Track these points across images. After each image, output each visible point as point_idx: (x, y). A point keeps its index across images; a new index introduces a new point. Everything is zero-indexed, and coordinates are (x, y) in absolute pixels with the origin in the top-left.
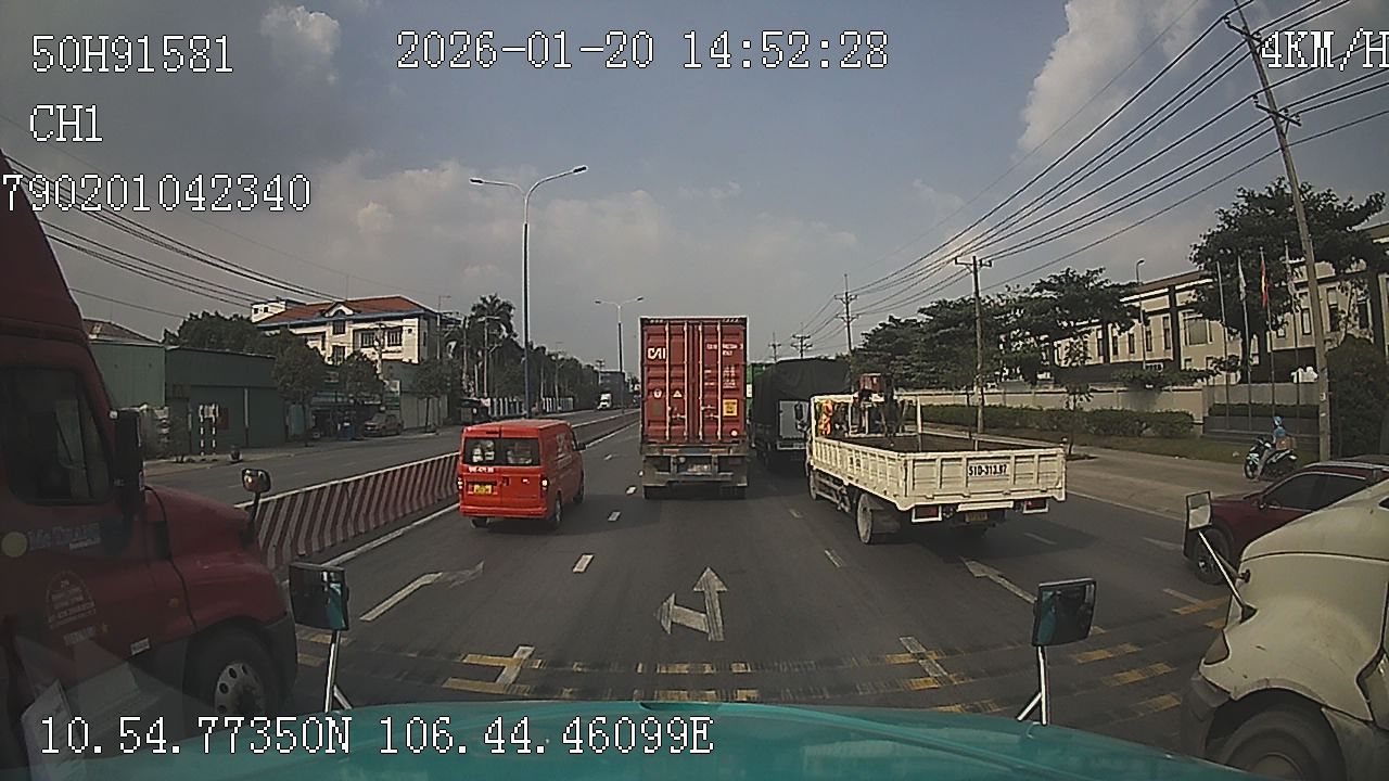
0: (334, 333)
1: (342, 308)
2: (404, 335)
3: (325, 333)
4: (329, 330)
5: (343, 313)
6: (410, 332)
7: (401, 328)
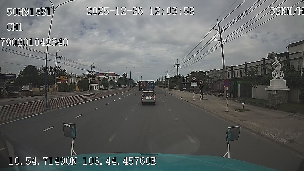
6: (116, 77)
7: (115, 77)
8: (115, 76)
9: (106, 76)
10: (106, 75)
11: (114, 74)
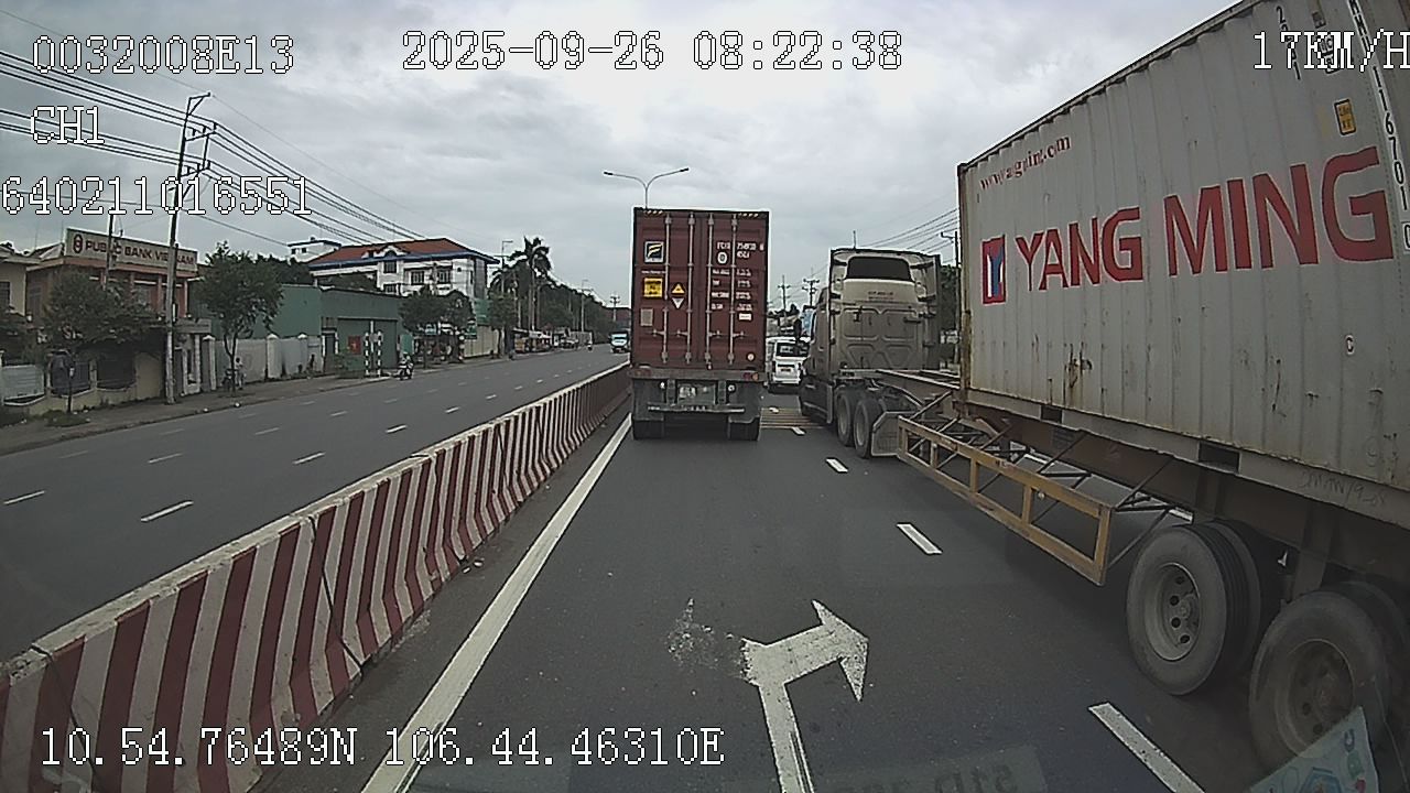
0: (385, 272)
1: (392, 248)
2: (453, 272)
3: (375, 273)
4: (380, 268)
5: (393, 253)
6: (459, 270)
7: (451, 267)
8: (450, 258)
9: (383, 264)
10: (382, 254)
11: (443, 250)
